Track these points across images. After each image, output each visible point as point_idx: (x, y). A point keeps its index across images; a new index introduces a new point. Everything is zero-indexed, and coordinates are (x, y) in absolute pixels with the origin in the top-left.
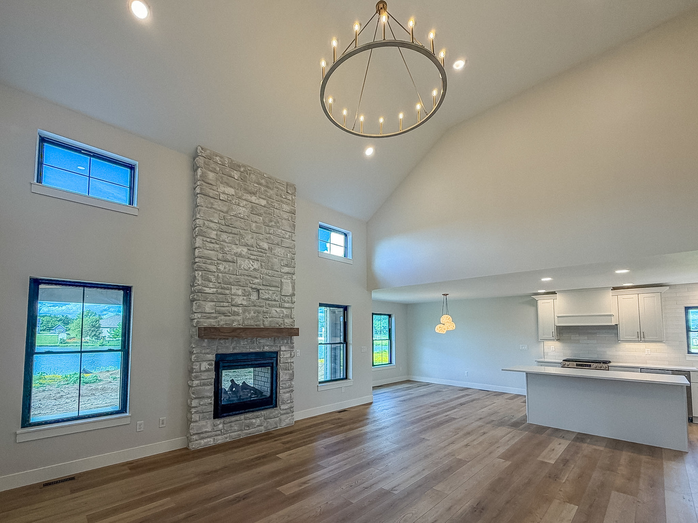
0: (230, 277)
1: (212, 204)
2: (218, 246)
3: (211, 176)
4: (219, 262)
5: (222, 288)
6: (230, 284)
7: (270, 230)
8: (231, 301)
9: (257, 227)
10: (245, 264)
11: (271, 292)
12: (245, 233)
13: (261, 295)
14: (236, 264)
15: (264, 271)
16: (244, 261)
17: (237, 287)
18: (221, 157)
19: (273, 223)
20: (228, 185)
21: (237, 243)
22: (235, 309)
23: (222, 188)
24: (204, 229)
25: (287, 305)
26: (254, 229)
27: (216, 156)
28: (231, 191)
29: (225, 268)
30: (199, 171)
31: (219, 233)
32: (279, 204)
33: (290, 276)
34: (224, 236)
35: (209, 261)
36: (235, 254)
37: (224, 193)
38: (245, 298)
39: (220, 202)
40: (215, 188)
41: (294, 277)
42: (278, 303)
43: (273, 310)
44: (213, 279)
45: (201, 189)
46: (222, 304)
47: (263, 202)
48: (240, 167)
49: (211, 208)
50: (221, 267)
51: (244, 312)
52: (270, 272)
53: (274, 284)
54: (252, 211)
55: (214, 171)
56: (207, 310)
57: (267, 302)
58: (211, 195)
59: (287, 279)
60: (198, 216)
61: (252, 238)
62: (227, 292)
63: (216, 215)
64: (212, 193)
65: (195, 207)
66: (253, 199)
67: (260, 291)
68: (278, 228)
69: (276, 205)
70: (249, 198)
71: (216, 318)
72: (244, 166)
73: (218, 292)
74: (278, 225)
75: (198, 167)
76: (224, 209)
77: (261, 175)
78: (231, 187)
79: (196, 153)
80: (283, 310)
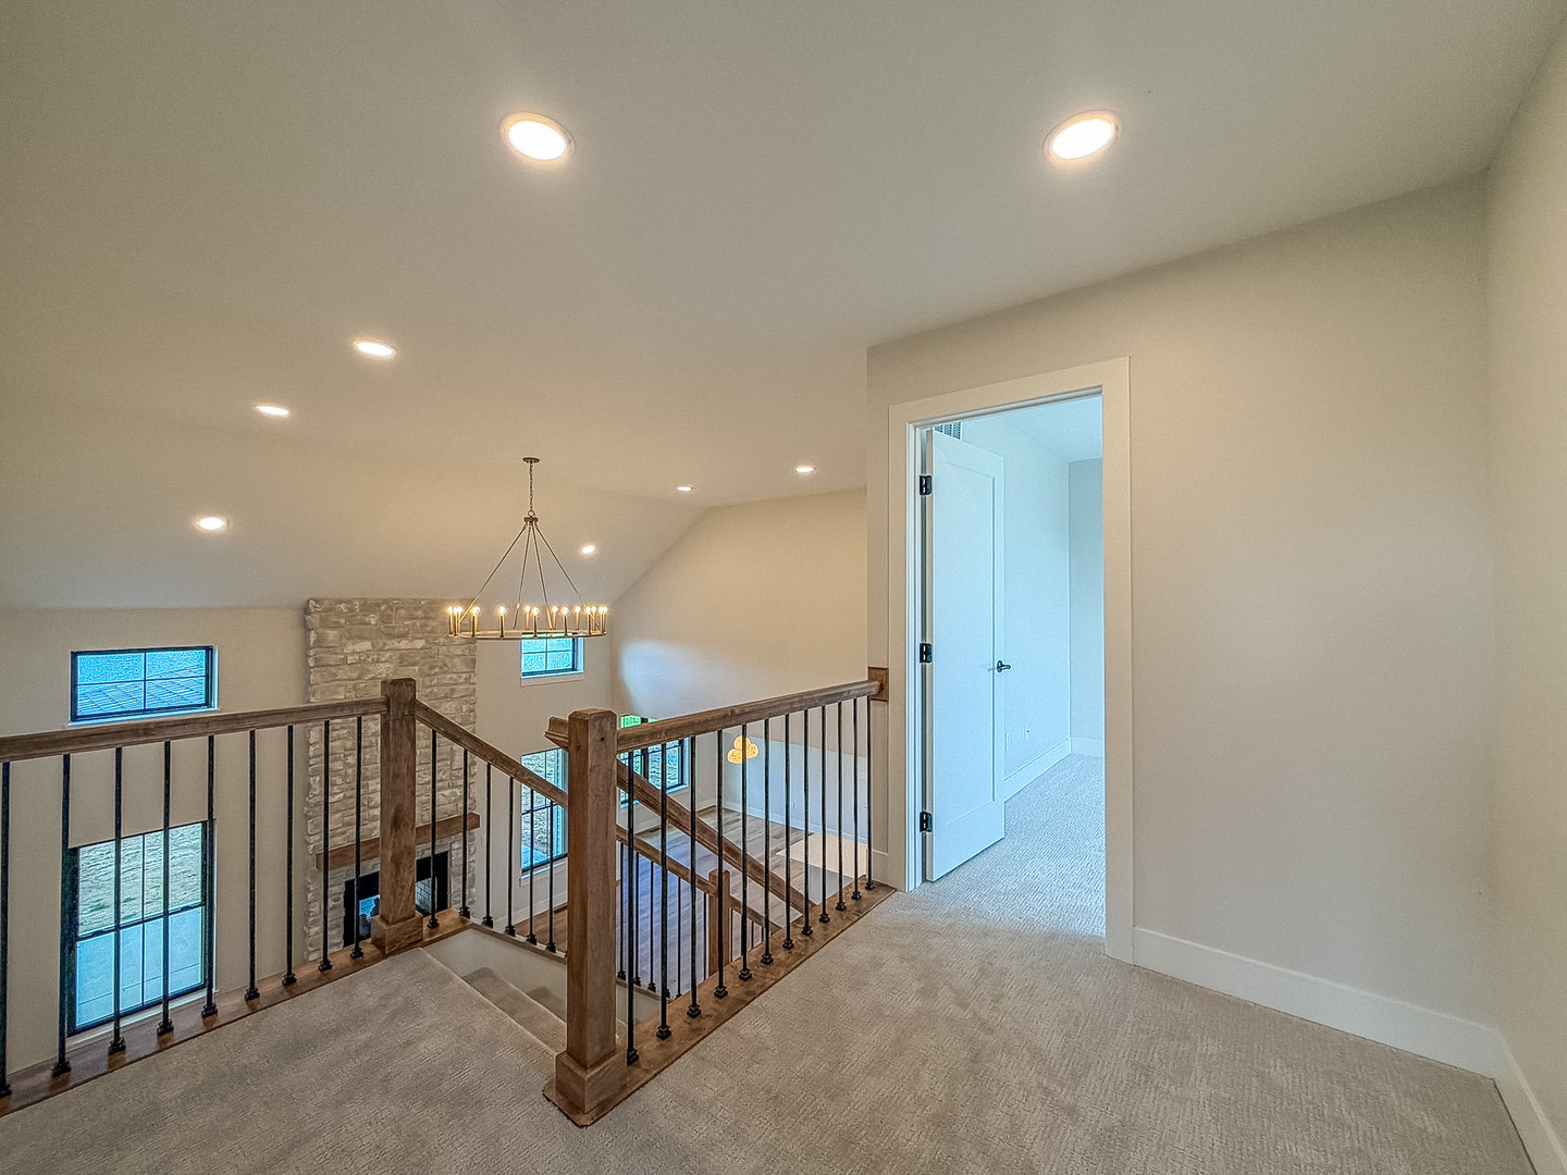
1: (335, 675)
3: (332, 634)
4: (347, 753)
18: (348, 601)
19: (437, 670)
20: (361, 638)
23: (350, 648)
27: (341, 603)
28: (366, 645)
30: (313, 636)
32: (447, 637)
37: (354, 652)
39: (347, 668)
40: (339, 651)
42: (447, 782)
43: (438, 796)
45: (316, 660)
47: (420, 644)
48: (379, 605)
49: (334, 680)
54: (402, 663)
55: (337, 626)
58: (332, 663)
60: (312, 699)
63: (341, 689)
64: (332, 659)
65: (307, 688)
66: (403, 644)
68: (445, 673)
69: (442, 640)
70: (396, 645)
71: (344, 833)
72: (385, 601)
73: (345, 797)
74: (446, 669)
75: (310, 630)
76: (355, 675)
77: (416, 604)
78: (366, 639)
79: (306, 611)
80: (456, 790)
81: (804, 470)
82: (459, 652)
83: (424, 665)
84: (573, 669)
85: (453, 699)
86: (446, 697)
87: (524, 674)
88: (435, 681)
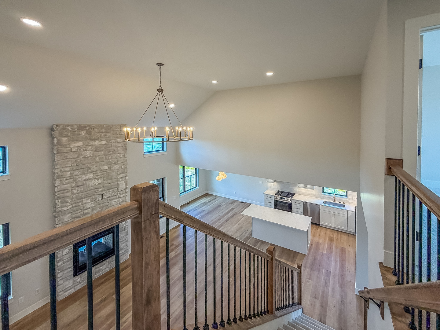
0: (82, 195)
1: (66, 157)
2: (72, 180)
3: (64, 140)
4: (73, 189)
5: (76, 203)
6: (82, 198)
7: (109, 157)
8: (83, 208)
9: (100, 159)
10: (92, 183)
11: (110, 192)
12: (91, 165)
13: (104, 196)
14: (85, 186)
15: (106, 182)
16: (92, 181)
17: (87, 198)
18: (72, 126)
19: (111, 153)
20: (78, 141)
21: (86, 173)
22: (86, 211)
23: (73, 145)
24: (61, 174)
25: (122, 196)
26: (98, 160)
27: (68, 126)
28: (81, 144)
29: (77, 191)
30: (56, 141)
31: (72, 172)
32: (115, 140)
33: (124, 178)
34: (76, 173)
35: (66, 191)
36: (85, 180)
37: (74, 147)
38: (93, 202)
39: (72, 153)
40: (68, 146)
41: (127, 178)
42: (116, 196)
43: (113, 202)
44: (69, 200)
45: (57, 151)
46: (76, 212)
47: (104, 142)
48: (85, 127)
49: (66, 159)
50: (75, 191)
51: (92, 211)
52: (110, 181)
53: (113, 187)
54: (96, 150)
55: (67, 136)
56: (66, 220)
57: (109, 199)
58: (65, 151)
59: (122, 181)
60: (56, 167)
61: (97, 166)
62: (80, 204)
63: (69, 162)
64: (65, 150)
65: (53, 163)
66: (97, 143)
67: (104, 195)
68: (115, 154)
69: (113, 141)
70: (94, 143)
72: (89, 126)
73: (73, 207)
74: (115, 152)
75: (54, 138)
76: (76, 156)
77: (102, 127)
78: (80, 141)
79: (52, 129)
80: (120, 199)
81: (270, 74)
82: (120, 145)
83: (105, 151)
84: (162, 150)
85: (118, 164)
86: (115, 163)
87: (145, 153)
88: (110, 157)
